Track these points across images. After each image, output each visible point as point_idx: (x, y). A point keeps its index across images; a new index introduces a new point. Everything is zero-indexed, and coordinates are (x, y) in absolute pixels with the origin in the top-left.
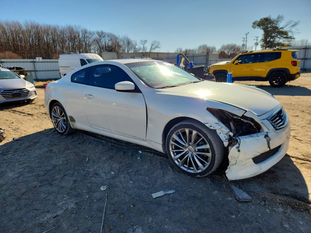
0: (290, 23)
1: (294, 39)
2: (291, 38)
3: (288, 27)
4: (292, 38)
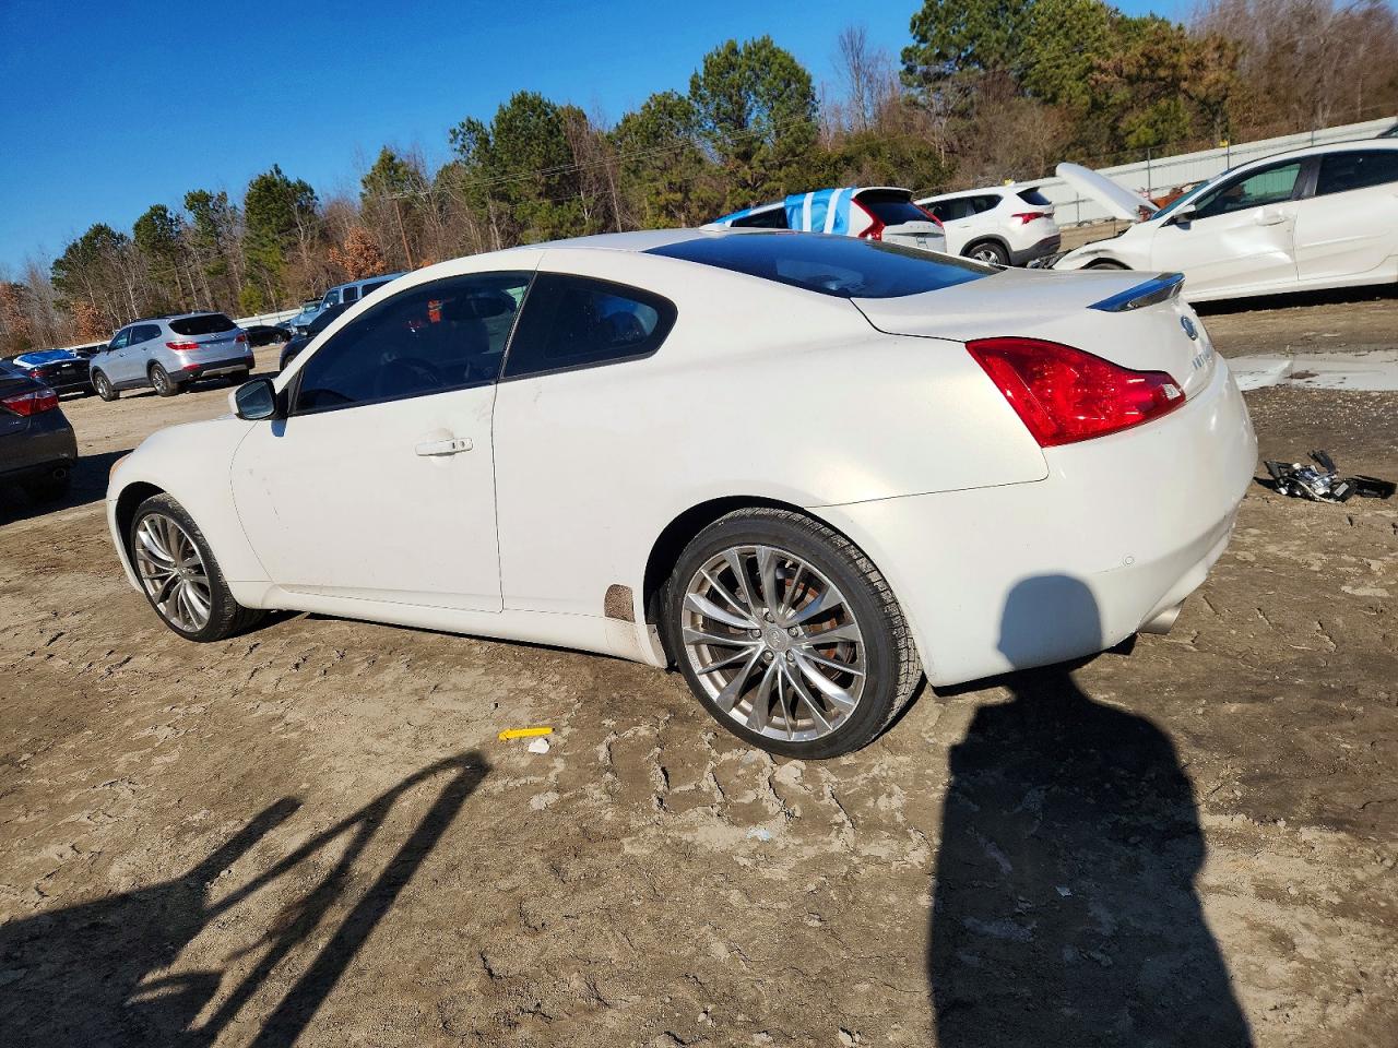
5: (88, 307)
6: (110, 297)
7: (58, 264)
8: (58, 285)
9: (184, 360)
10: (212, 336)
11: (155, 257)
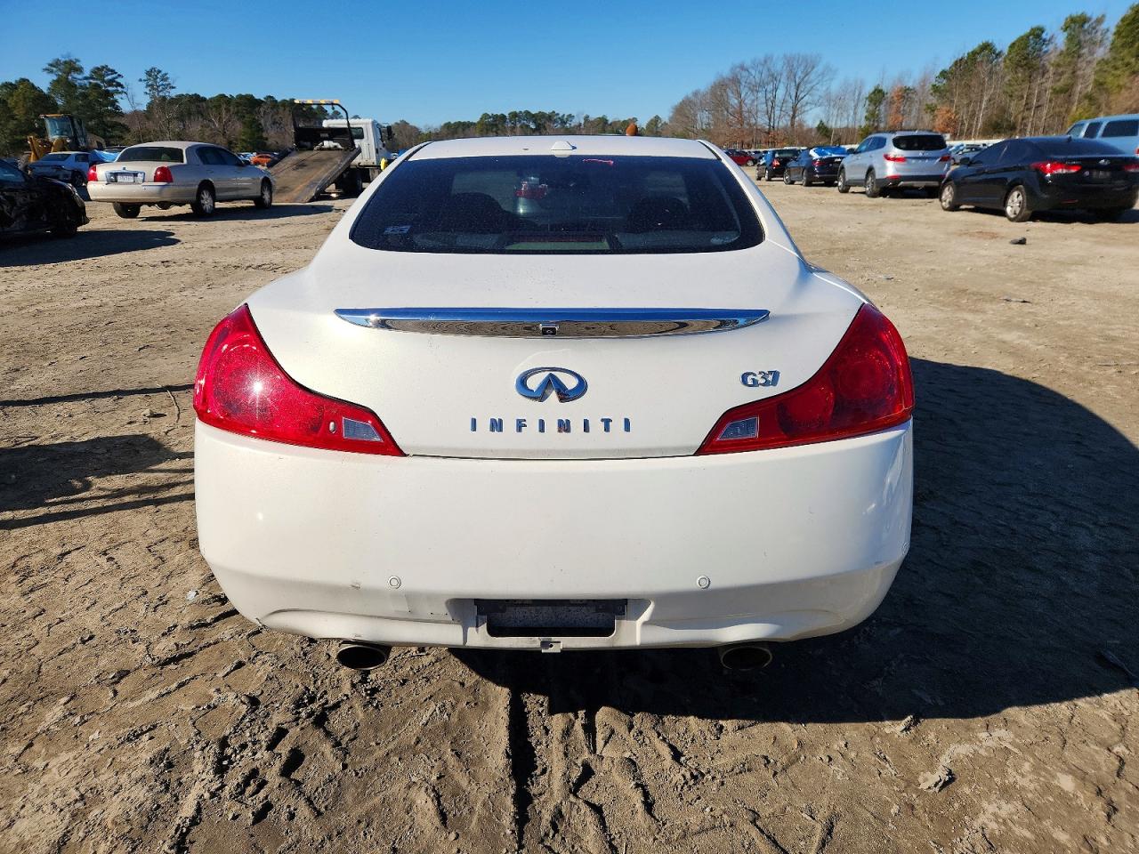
5: (948, 112)
6: (968, 105)
7: (943, 74)
8: (935, 92)
9: (891, 170)
10: (920, 153)
11: (1016, 72)
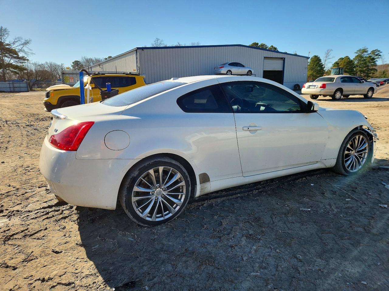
0: (19, 40)
1: (28, 60)
2: (23, 58)
3: (17, 44)
4: (24, 60)
